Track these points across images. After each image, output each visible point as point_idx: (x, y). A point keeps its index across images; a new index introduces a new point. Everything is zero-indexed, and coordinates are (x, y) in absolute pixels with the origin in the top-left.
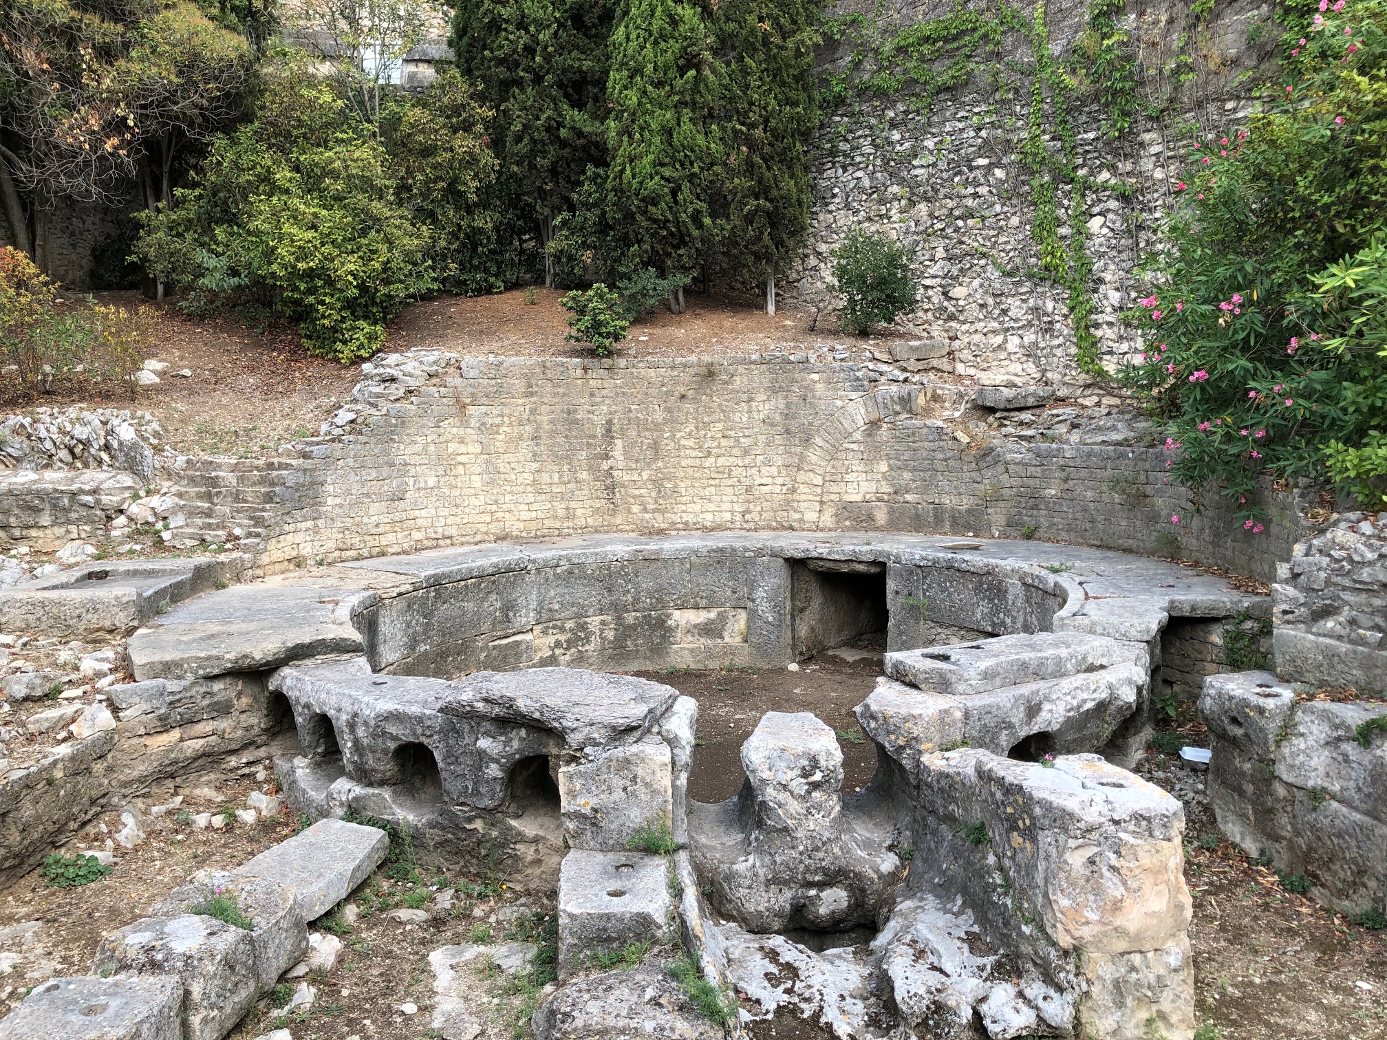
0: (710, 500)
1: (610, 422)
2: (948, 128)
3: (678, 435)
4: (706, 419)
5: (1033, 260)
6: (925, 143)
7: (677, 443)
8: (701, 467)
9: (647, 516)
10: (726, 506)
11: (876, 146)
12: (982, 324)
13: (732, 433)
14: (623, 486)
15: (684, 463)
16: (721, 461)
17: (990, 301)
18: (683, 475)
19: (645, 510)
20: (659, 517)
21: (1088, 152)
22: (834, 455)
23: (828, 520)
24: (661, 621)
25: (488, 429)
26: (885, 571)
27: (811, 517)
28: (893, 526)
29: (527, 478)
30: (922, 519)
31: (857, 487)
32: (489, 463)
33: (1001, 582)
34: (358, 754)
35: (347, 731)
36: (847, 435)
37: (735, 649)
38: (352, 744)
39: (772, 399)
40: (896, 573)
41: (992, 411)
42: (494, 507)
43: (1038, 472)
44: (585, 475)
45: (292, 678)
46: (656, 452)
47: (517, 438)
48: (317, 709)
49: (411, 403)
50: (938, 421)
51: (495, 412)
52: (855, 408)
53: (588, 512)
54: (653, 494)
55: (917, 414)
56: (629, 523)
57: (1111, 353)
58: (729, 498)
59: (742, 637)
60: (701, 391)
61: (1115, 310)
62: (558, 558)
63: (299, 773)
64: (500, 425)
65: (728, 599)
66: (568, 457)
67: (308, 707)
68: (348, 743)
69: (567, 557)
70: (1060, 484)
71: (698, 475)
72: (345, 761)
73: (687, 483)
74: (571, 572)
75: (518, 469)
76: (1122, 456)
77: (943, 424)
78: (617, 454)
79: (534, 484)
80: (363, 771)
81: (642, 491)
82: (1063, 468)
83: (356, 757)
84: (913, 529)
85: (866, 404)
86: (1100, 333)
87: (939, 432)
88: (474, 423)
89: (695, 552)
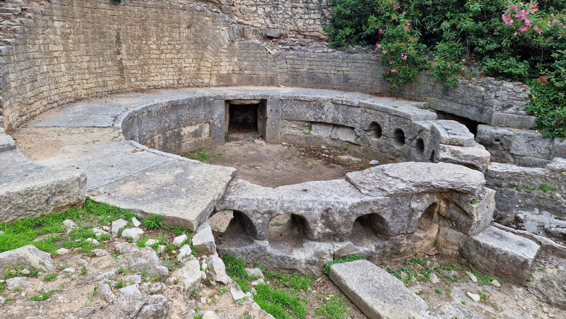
0: (164, 75)
1: (118, 34)
3: (149, 43)
4: (161, 35)
7: (149, 46)
8: (160, 59)
9: (138, 83)
10: (171, 77)
12: (246, 2)
13: (172, 42)
14: (127, 68)
15: (152, 57)
16: (168, 56)
18: (152, 62)
19: (137, 81)
20: (143, 84)
22: (216, 54)
23: (213, 82)
24: (179, 133)
25: (65, 36)
26: (263, 103)
27: (206, 81)
28: (239, 84)
29: (85, 65)
30: (251, 81)
31: (225, 68)
32: (68, 56)
33: (321, 104)
34: (330, 228)
35: (319, 218)
36: (221, 45)
37: (206, 140)
38: (324, 224)
39: (189, 27)
40: (271, 103)
41: (270, 38)
42: (72, 82)
43: (299, 62)
44: (110, 63)
45: (241, 200)
46: (140, 51)
47: (77, 43)
48: (282, 212)
49: (30, 17)
50: (257, 42)
51: (67, 26)
52: (224, 34)
53: (113, 82)
54: (140, 72)
55: (247, 38)
56: (131, 87)
57: (301, 18)
58: (172, 73)
59: (208, 135)
60: (158, 20)
61: (304, 2)
62: (144, 108)
63: (269, 249)
64: (70, 34)
65: (203, 119)
66: (102, 53)
67: (270, 212)
68: (320, 225)
69: (146, 108)
70: (308, 67)
71: (158, 62)
72: (316, 234)
73: (154, 66)
74: (148, 115)
75: (80, 60)
76: (336, 57)
77: (259, 43)
78: (123, 52)
79: (88, 68)
80: (333, 235)
81: (135, 71)
82: (310, 61)
83: (327, 230)
84: (247, 85)
85: (229, 32)
86: (297, 10)
87: (258, 46)
88: (58, 32)
89: (190, 100)
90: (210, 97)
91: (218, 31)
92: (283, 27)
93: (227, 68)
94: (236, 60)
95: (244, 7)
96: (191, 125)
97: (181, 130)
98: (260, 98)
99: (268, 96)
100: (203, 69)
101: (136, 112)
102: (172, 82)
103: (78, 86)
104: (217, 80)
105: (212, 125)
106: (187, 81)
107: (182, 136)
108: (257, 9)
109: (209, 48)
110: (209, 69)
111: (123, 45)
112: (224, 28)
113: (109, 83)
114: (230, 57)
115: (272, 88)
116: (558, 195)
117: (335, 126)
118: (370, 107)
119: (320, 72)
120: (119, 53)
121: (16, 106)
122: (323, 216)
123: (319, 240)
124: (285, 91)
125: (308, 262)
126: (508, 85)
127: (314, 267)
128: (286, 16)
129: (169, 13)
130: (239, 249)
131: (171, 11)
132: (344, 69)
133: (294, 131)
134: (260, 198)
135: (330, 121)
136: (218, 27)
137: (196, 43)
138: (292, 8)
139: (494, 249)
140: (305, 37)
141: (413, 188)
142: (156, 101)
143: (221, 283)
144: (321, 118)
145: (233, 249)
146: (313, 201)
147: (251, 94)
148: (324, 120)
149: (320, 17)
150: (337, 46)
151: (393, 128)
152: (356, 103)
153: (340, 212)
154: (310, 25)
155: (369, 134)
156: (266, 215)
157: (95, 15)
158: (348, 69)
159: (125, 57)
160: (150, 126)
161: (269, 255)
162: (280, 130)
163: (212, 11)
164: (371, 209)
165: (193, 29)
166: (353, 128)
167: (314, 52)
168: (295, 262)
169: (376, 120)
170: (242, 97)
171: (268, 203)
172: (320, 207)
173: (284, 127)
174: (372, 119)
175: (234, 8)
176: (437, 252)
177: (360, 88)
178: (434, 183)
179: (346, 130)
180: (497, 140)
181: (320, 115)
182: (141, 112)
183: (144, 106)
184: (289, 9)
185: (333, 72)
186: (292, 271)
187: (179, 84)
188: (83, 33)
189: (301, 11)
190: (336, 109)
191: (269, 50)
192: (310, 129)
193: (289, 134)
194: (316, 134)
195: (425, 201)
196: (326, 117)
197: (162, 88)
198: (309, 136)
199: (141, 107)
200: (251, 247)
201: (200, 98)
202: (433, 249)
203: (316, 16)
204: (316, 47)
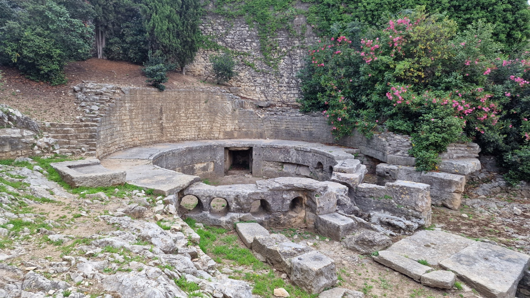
0: (189, 132)
1: (161, 108)
2: (238, 29)
3: (180, 112)
4: (188, 108)
5: (264, 68)
6: (231, 32)
7: (180, 115)
8: (186, 122)
9: (172, 137)
10: (193, 133)
11: (213, 30)
12: (248, 84)
13: (195, 112)
14: (165, 128)
15: (181, 121)
16: (192, 120)
17: (251, 78)
18: (181, 124)
19: (171, 135)
20: (175, 137)
21: (280, 43)
22: (223, 118)
23: (221, 136)
24: (192, 168)
25: (131, 111)
26: (251, 149)
27: (217, 135)
28: (239, 137)
29: (141, 126)
30: (247, 135)
31: (229, 127)
32: (131, 122)
33: (288, 150)
34: (239, 206)
35: (233, 200)
36: (227, 113)
37: (211, 174)
38: (236, 203)
39: (206, 102)
40: (256, 149)
41: (261, 107)
42: (132, 136)
43: (279, 123)
44: (155, 125)
45: (197, 190)
46: (174, 118)
47: (138, 114)
48: (215, 197)
49: (113, 102)
50: (252, 110)
51: (132, 105)
52: (229, 106)
53: (156, 136)
54: (173, 130)
55: (244, 108)
56: (167, 139)
57: (285, 93)
58: (194, 131)
59: (213, 170)
60: (186, 99)
61: (286, 83)
62: (170, 151)
63: (209, 215)
64: (134, 110)
65: (209, 160)
66: (151, 120)
67: (210, 196)
68: (234, 204)
69: (172, 151)
70: (285, 126)
71: (185, 124)
72: (232, 208)
73: (182, 127)
74: (172, 155)
75: (138, 124)
76: (304, 119)
77: (253, 111)
78: (164, 118)
79: (142, 128)
80: (241, 209)
81: (170, 130)
82: (286, 122)
83: (238, 207)
84: (244, 138)
85: (232, 104)
86: (282, 88)
87: (252, 112)
88: (128, 109)
89: (201, 147)
90: (214, 145)
91: (225, 104)
92: (273, 99)
93: (231, 127)
94: (237, 122)
95: (247, 87)
96: (201, 163)
97: (194, 166)
98: (248, 146)
99: (253, 145)
100: (215, 128)
101: (165, 153)
102: (194, 136)
103: (136, 139)
104: (224, 135)
105: (215, 164)
106: (204, 135)
107: (195, 170)
108: (255, 88)
109: (219, 114)
110: (219, 128)
111: (164, 114)
112: (229, 102)
113: (154, 137)
114: (233, 120)
115: (261, 140)
116: (393, 201)
117: (299, 165)
118: (316, 152)
119: (293, 129)
120: (161, 119)
121: (102, 148)
122: (235, 199)
123: (234, 212)
124: (268, 142)
125: (227, 222)
126: (398, 137)
127: (229, 225)
128: (275, 92)
129: (194, 95)
130: (195, 215)
131: (195, 93)
132: (309, 127)
133: (271, 169)
134: (205, 189)
135: (294, 162)
136: (225, 101)
137: (210, 112)
138: (279, 87)
139: (326, 221)
140: (288, 105)
141: (283, 187)
142: (179, 147)
143: (171, 213)
144: (288, 159)
145: (192, 215)
146: (231, 191)
147: (243, 143)
148: (290, 161)
149: (298, 92)
150: (305, 112)
151: (329, 165)
152: (309, 149)
153: (243, 197)
154: (291, 98)
155: (318, 170)
156: (208, 198)
157: (149, 98)
158: (312, 127)
159: (165, 121)
160: (173, 162)
161: (208, 218)
162: (262, 168)
163: (221, 92)
164: (260, 197)
165: (208, 104)
166: (308, 167)
167: (289, 116)
168: (220, 222)
169: (320, 161)
170: (236, 145)
171: (209, 191)
172: (234, 194)
173: (265, 166)
174: (318, 160)
175: (240, 88)
176: (306, 227)
177: (320, 140)
178: (295, 185)
179: (305, 168)
180: (387, 173)
181: (288, 158)
182: (168, 153)
183: (171, 150)
184: (277, 88)
185: (302, 129)
186: (219, 226)
187: (199, 138)
188: (141, 109)
189: (285, 89)
190: (297, 153)
191: (259, 115)
192: (283, 167)
193: (268, 171)
194: (286, 171)
195: (292, 195)
196: (292, 159)
197: (187, 140)
198: (281, 172)
199: (168, 150)
200: (200, 214)
201: (207, 146)
202: (304, 225)
203: (295, 92)
204: (292, 113)
